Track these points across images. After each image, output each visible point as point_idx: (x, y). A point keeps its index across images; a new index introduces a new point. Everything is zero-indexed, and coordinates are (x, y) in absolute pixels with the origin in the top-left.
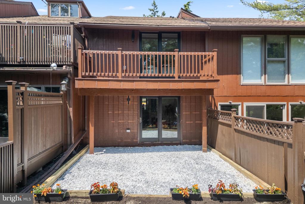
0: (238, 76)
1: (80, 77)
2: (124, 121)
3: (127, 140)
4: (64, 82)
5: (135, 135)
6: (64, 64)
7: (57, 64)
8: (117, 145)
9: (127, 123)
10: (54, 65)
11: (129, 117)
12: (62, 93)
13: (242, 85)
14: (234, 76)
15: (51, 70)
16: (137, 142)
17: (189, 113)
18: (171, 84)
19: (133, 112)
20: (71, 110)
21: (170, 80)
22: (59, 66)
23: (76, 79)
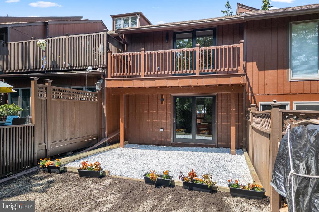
0: (285, 70)
1: (109, 78)
2: (158, 121)
3: (161, 139)
4: (98, 83)
5: (168, 134)
6: (98, 67)
7: (93, 67)
8: (152, 143)
9: (161, 123)
10: (90, 68)
11: (163, 117)
12: (97, 92)
13: (290, 81)
14: (280, 71)
15: (88, 72)
16: (170, 141)
17: (226, 114)
18: (191, 80)
19: (166, 111)
20: (104, 107)
21: (190, 77)
22: (93, 69)
23: (106, 80)
